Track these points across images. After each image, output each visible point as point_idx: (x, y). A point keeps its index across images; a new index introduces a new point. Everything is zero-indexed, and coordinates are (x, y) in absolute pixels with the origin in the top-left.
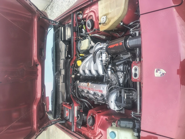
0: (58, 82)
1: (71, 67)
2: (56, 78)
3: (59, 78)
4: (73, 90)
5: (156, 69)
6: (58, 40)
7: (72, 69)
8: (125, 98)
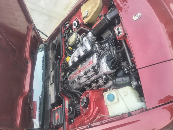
0: (47, 87)
1: (60, 67)
2: (45, 82)
3: (48, 82)
4: (62, 86)
5: (133, 16)
6: (48, 52)
7: (62, 68)
8: (115, 53)
